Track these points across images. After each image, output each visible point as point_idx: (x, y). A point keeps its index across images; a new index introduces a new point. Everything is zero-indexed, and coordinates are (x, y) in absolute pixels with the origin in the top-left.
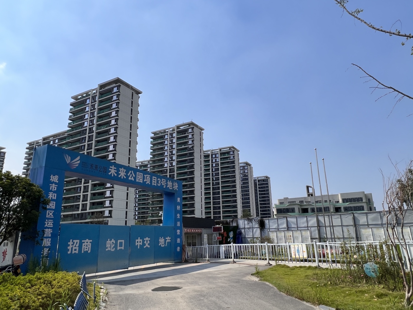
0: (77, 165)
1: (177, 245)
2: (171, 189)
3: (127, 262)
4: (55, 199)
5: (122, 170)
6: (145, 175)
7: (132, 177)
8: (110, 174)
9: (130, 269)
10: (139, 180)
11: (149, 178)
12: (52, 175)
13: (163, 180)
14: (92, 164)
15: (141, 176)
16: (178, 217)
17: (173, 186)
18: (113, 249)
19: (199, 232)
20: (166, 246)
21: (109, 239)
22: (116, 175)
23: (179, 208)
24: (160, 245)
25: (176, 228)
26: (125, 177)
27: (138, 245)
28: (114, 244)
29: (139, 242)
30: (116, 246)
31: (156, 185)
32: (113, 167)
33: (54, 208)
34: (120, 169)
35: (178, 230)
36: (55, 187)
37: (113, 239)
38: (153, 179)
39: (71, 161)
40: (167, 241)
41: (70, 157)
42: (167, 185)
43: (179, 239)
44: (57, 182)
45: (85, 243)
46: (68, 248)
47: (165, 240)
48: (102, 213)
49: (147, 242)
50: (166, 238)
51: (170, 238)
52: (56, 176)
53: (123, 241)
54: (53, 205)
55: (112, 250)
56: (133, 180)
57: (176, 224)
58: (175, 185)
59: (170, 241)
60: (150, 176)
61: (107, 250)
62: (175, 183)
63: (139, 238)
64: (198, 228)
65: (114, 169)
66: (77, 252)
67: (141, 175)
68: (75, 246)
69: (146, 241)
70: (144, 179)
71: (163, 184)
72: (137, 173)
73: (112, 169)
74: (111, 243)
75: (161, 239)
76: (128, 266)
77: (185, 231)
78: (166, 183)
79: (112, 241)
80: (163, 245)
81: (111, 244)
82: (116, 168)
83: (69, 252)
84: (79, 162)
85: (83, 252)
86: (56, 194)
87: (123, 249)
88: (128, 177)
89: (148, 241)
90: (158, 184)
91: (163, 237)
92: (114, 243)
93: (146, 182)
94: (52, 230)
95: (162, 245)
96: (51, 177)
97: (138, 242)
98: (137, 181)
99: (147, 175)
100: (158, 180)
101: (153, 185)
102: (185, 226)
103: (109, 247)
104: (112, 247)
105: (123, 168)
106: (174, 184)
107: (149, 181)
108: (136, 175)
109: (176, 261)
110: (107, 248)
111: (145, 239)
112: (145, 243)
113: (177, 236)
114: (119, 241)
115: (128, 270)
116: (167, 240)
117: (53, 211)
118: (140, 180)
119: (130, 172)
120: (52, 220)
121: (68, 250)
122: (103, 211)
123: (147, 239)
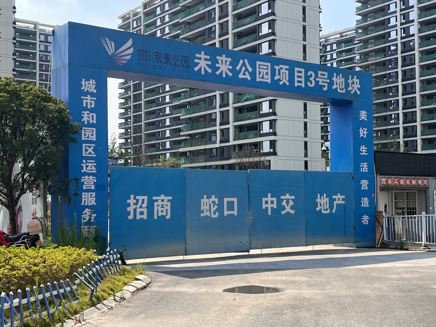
0: (129, 57)
1: (361, 211)
2: (344, 91)
3: (245, 239)
4: (95, 122)
5: (222, 61)
6: (275, 67)
7: (246, 73)
8: (196, 69)
9: (252, 252)
10: (263, 78)
11: (287, 72)
12: (84, 80)
13: (321, 74)
14: (158, 53)
15: (267, 69)
16: (362, 152)
17: (347, 85)
18: (215, 214)
19: (419, 185)
20: (334, 211)
21: (205, 196)
22: (210, 71)
23: (365, 133)
24: (318, 209)
25: (357, 176)
26: (230, 74)
27: (267, 208)
28: (217, 204)
29: (269, 202)
30: (220, 209)
31: (303, 85)
32: (202, 55)
33: (94, 139)
34: (218, 57)
35: (363, 181)
36: (91, 101)
37: (213, 196)
38: (296, 74)
39: (116, 51)
40: (335, 203)
41: (112, 43)
42: (331, 84)
43: (366, 199)
44: (95, 91)
45: (160, 201)
46: (129, 209)
47: (332, 201)
48: (257, 145)
49: (288, 203)
50: (334, 197)
51: (344, 197)
52: (91, 80)
53: (235, 200)
54: (92, 135)
55: (213, 216)
56: (249, 78)
57: (357, 167)
58: (353, 83)
59: (344, 202)
60: (288, 67)
61: (202, 215)
62: (353, 78)
63: (269, 195)
64: (417, 177)
65: (205, 59)
66: (145, 217)
67: (266, 67)
68: (141, 207)
69: (285, 201)
70: (273, 75)
71: (320, 83)
72: (258, 63)
73: (200, 59)
74: (211, 203)
75: (321, 198)
76: (248, 248)
77: (381, 182)
78: (328, 81)
79: (211, 200)
80: (327, 210)
81: (210, 205)
82: (208, 57)
83: (131, 217)
84: (131, 51)
85: (156, 217)
86: (95, 115)
87: (236, 214)
88: (236, 73)
89: (290, 201)
90: (309, 83)
91: (325, 195)
92: (217, 202)
93: (279, 80)
94: (95, 178)
95: (324, 210)
96: (83, 82)
97: (267, 202)
98: (258, 80)
99: (281, 66)
100: (309, 74)
101: (296, 85)
102: (382, 172)
103: (207, 210)
104: (213, 209)
105: (224, 56)
106: (350, 81)
107: (287, 79)
108: (254, 67)
109: (359, 244)
110: (203, 212)
111: (282, 197)
112: (283, 204)
113: (360, 194)
114: (226, 200)
115: (250, 254)
116: (335, 200)
117: (94, 145)
118: (265, 77)
119: (241, 61)
120: (94, 161)
121: (129, 213)
122: (260, 142)
123: (288, 196)
